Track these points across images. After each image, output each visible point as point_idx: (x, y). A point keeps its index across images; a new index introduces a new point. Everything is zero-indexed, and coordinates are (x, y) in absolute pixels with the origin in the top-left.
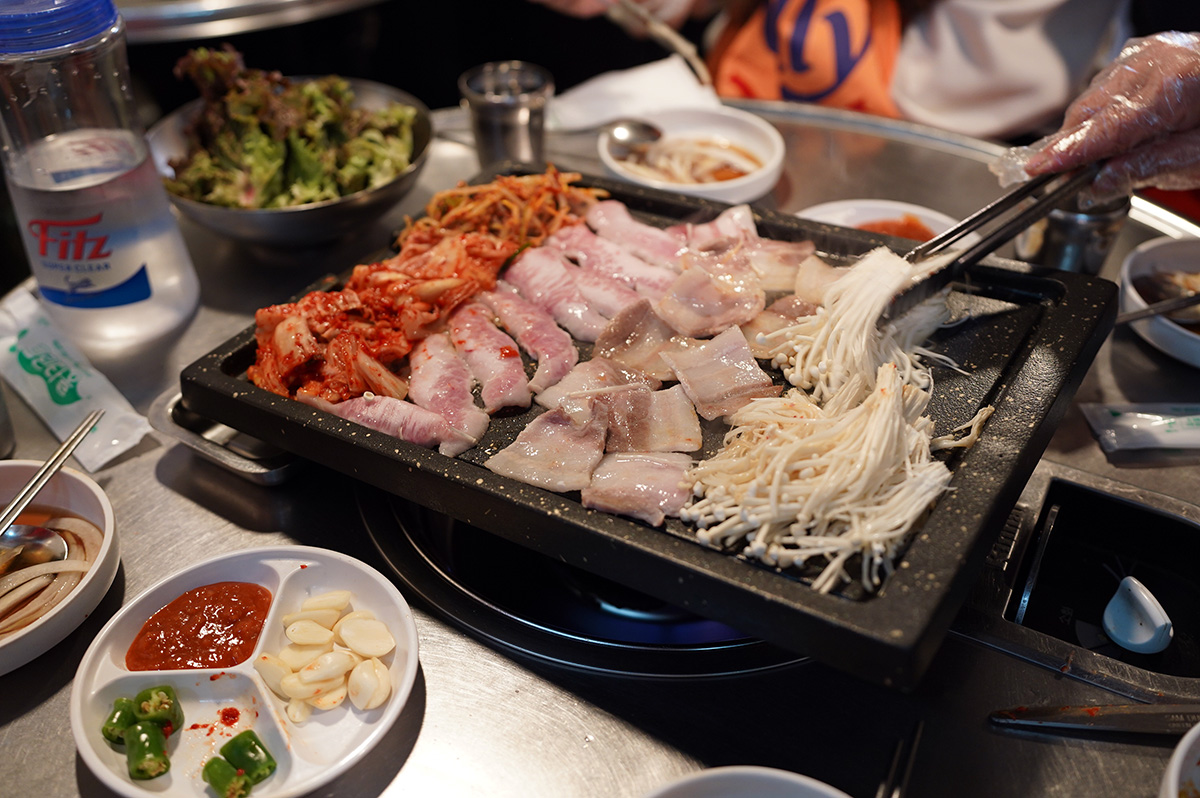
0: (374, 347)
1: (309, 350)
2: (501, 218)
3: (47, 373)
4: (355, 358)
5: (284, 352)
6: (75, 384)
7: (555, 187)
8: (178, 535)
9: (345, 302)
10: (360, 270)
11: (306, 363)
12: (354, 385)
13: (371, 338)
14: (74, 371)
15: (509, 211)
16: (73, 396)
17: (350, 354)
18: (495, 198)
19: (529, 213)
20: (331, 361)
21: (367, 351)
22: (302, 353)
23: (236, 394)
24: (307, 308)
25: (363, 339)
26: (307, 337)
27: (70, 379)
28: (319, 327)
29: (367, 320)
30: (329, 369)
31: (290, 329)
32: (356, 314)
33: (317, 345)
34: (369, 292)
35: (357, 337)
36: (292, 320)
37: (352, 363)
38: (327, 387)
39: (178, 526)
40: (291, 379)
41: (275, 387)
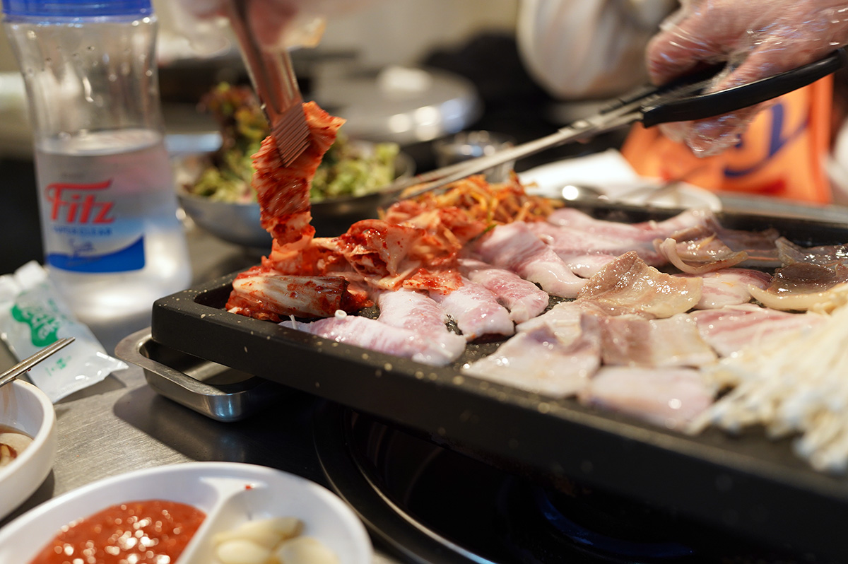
2: (468, 207)
3: (34, 321)
6: (56, 329)
7: (516, 188)
8: (122, 459)
14: (58, 320)
15: (476, 202)
16: (52, 338)
18: (463, 190)
19: (495, 203)
23: (203, 316)
27: (53, 325)
39: (123, 453)
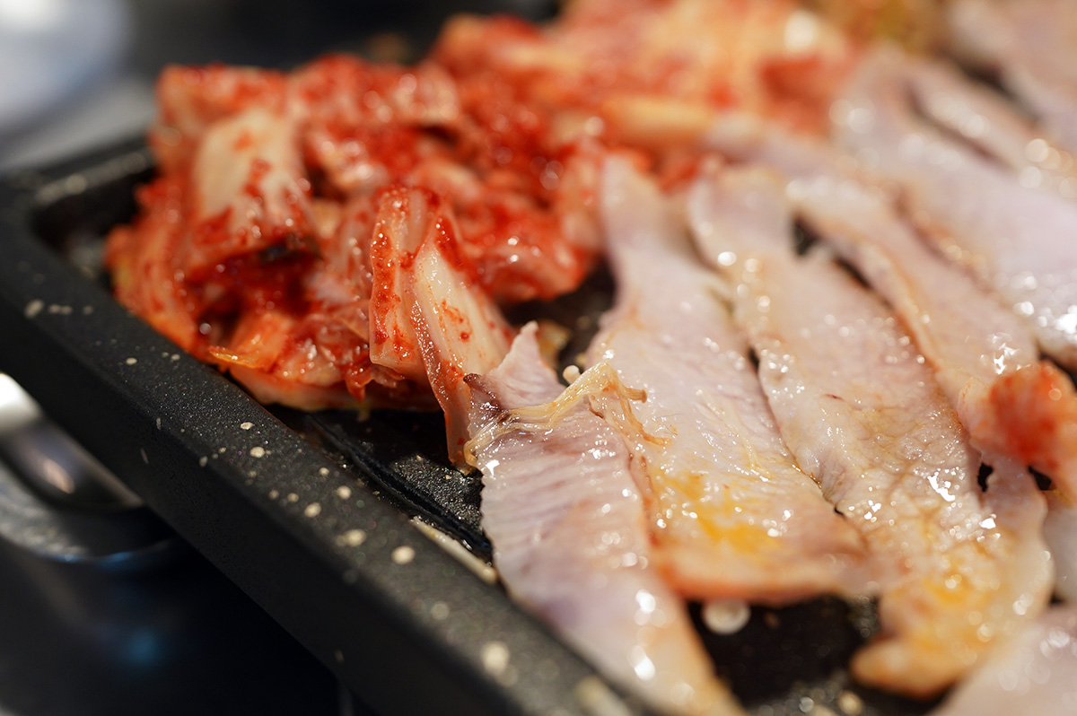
0: (475, 241)
1: (282, 217)
4: (408, 264)
5: (209, 207)
9: (419, 99)
10: (465, 34)
11: (261, 253)
12: (389, 347)
13: (466, 212)
17: (398, 246)
20: (338, 262)
21: (451, 251)
22: (256, 222)
23: (35, 308)
24: (313, 96)
25: (446, 212)
26: (283, 177)
28: (329, 151)
29: (467, 158)
30: (328, 285)
31: (243, 143)
32: (441, 134)
33: (305, 205)
34: (482, 88)
35: (434, 201)
36: (255, 121)
37: (398, 275)
38: (310, 335)
40: (213, 291)
41: (158, 307)
